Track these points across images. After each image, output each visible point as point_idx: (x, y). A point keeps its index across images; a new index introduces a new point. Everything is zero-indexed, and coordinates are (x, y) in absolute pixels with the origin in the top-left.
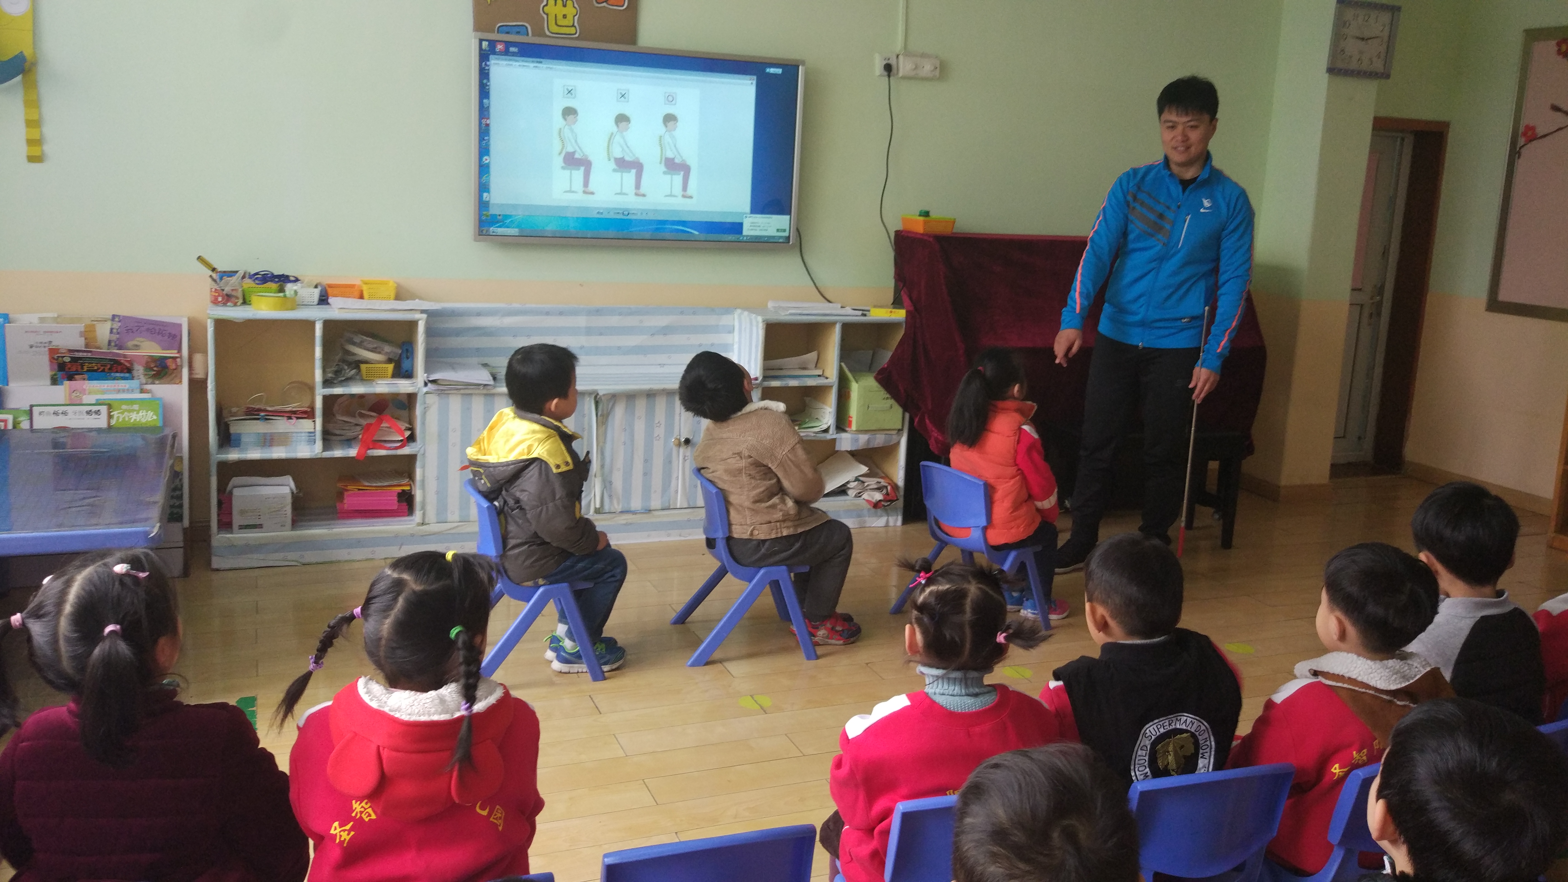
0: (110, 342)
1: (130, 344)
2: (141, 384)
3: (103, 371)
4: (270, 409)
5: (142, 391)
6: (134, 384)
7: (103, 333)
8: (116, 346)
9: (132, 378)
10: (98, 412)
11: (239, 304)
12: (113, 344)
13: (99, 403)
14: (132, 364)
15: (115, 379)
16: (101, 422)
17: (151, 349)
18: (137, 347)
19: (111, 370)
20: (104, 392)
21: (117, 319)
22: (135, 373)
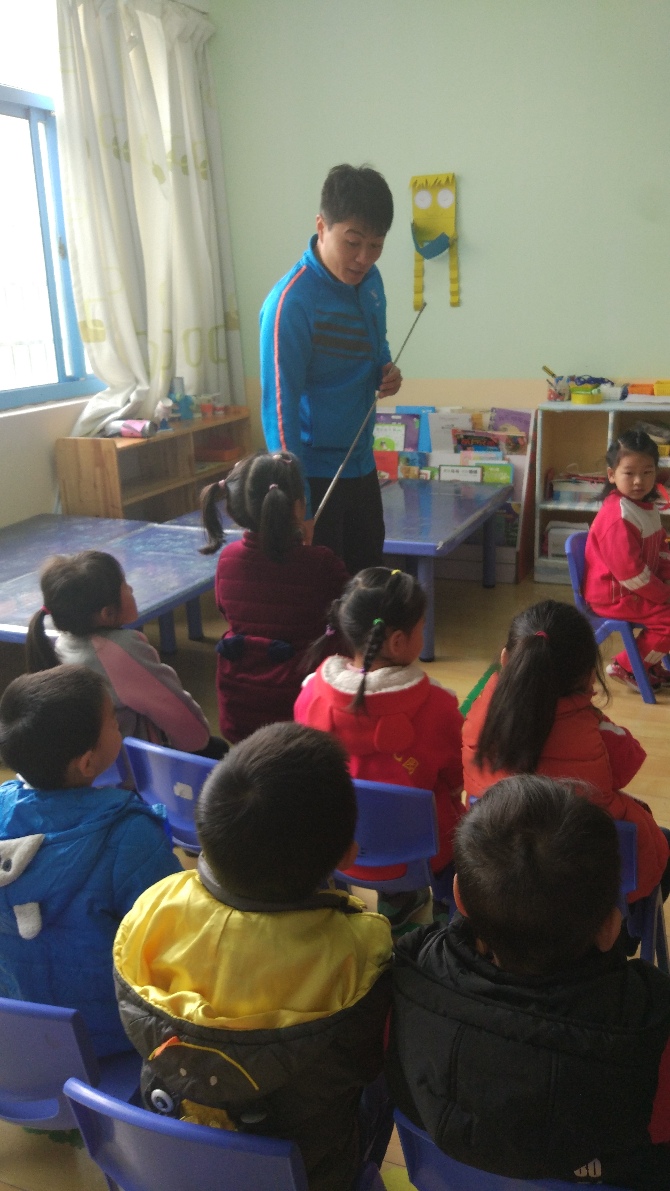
0: (490, 426)
1: (501, 427)
2: (504, 455)
3: (482, 445)
4: (581, 475)
5: (504, 459)
6: (499, 454)
7: (486, 420)
8: (493, 428)
9: (499, 450)
10: (475, 472)
11: (565, 399)
12: (491, 427)
13: (477, 466)
14: (498, 441)
15: (489, 450)
16: (477, 478)
17: (513, 431)
18: (505, 430)
19: (486, 444)
20: (482, 459)
21: (494, 411)
22: (501, 447)
